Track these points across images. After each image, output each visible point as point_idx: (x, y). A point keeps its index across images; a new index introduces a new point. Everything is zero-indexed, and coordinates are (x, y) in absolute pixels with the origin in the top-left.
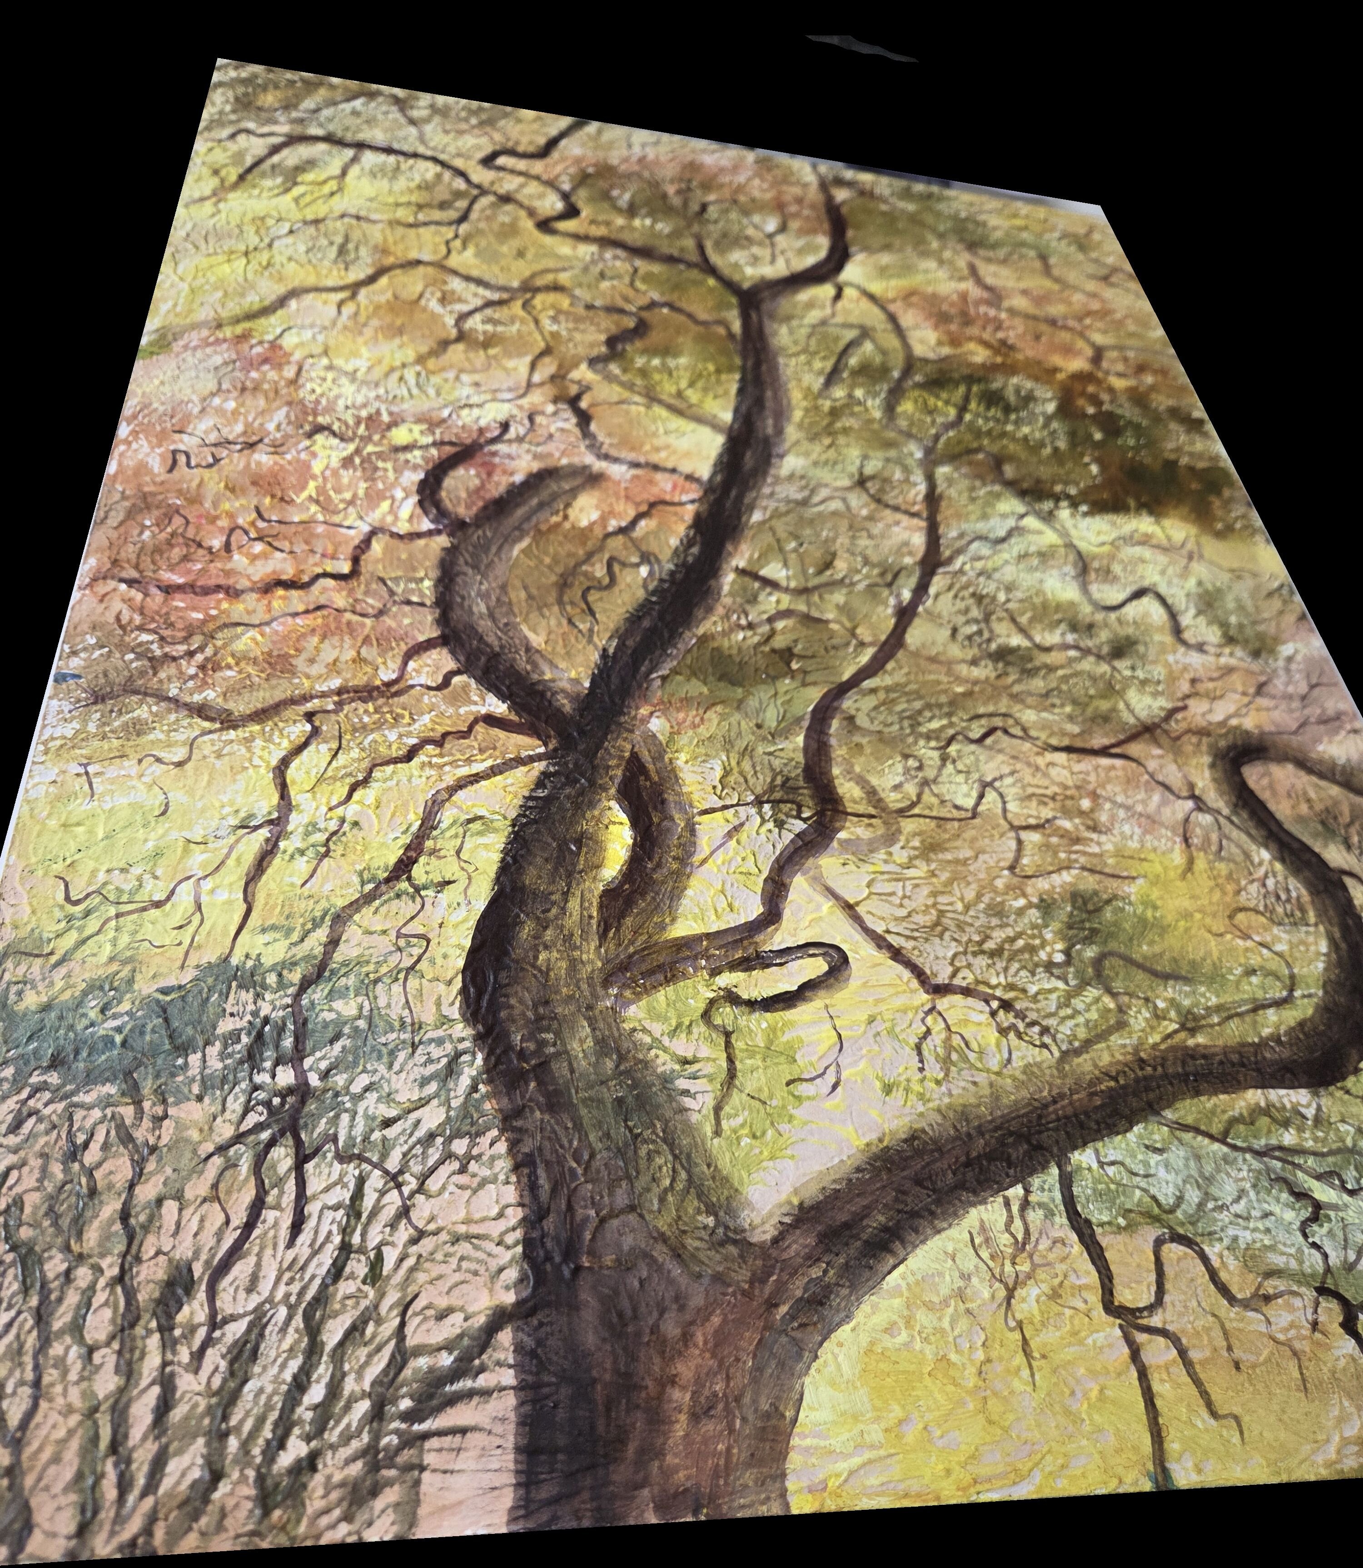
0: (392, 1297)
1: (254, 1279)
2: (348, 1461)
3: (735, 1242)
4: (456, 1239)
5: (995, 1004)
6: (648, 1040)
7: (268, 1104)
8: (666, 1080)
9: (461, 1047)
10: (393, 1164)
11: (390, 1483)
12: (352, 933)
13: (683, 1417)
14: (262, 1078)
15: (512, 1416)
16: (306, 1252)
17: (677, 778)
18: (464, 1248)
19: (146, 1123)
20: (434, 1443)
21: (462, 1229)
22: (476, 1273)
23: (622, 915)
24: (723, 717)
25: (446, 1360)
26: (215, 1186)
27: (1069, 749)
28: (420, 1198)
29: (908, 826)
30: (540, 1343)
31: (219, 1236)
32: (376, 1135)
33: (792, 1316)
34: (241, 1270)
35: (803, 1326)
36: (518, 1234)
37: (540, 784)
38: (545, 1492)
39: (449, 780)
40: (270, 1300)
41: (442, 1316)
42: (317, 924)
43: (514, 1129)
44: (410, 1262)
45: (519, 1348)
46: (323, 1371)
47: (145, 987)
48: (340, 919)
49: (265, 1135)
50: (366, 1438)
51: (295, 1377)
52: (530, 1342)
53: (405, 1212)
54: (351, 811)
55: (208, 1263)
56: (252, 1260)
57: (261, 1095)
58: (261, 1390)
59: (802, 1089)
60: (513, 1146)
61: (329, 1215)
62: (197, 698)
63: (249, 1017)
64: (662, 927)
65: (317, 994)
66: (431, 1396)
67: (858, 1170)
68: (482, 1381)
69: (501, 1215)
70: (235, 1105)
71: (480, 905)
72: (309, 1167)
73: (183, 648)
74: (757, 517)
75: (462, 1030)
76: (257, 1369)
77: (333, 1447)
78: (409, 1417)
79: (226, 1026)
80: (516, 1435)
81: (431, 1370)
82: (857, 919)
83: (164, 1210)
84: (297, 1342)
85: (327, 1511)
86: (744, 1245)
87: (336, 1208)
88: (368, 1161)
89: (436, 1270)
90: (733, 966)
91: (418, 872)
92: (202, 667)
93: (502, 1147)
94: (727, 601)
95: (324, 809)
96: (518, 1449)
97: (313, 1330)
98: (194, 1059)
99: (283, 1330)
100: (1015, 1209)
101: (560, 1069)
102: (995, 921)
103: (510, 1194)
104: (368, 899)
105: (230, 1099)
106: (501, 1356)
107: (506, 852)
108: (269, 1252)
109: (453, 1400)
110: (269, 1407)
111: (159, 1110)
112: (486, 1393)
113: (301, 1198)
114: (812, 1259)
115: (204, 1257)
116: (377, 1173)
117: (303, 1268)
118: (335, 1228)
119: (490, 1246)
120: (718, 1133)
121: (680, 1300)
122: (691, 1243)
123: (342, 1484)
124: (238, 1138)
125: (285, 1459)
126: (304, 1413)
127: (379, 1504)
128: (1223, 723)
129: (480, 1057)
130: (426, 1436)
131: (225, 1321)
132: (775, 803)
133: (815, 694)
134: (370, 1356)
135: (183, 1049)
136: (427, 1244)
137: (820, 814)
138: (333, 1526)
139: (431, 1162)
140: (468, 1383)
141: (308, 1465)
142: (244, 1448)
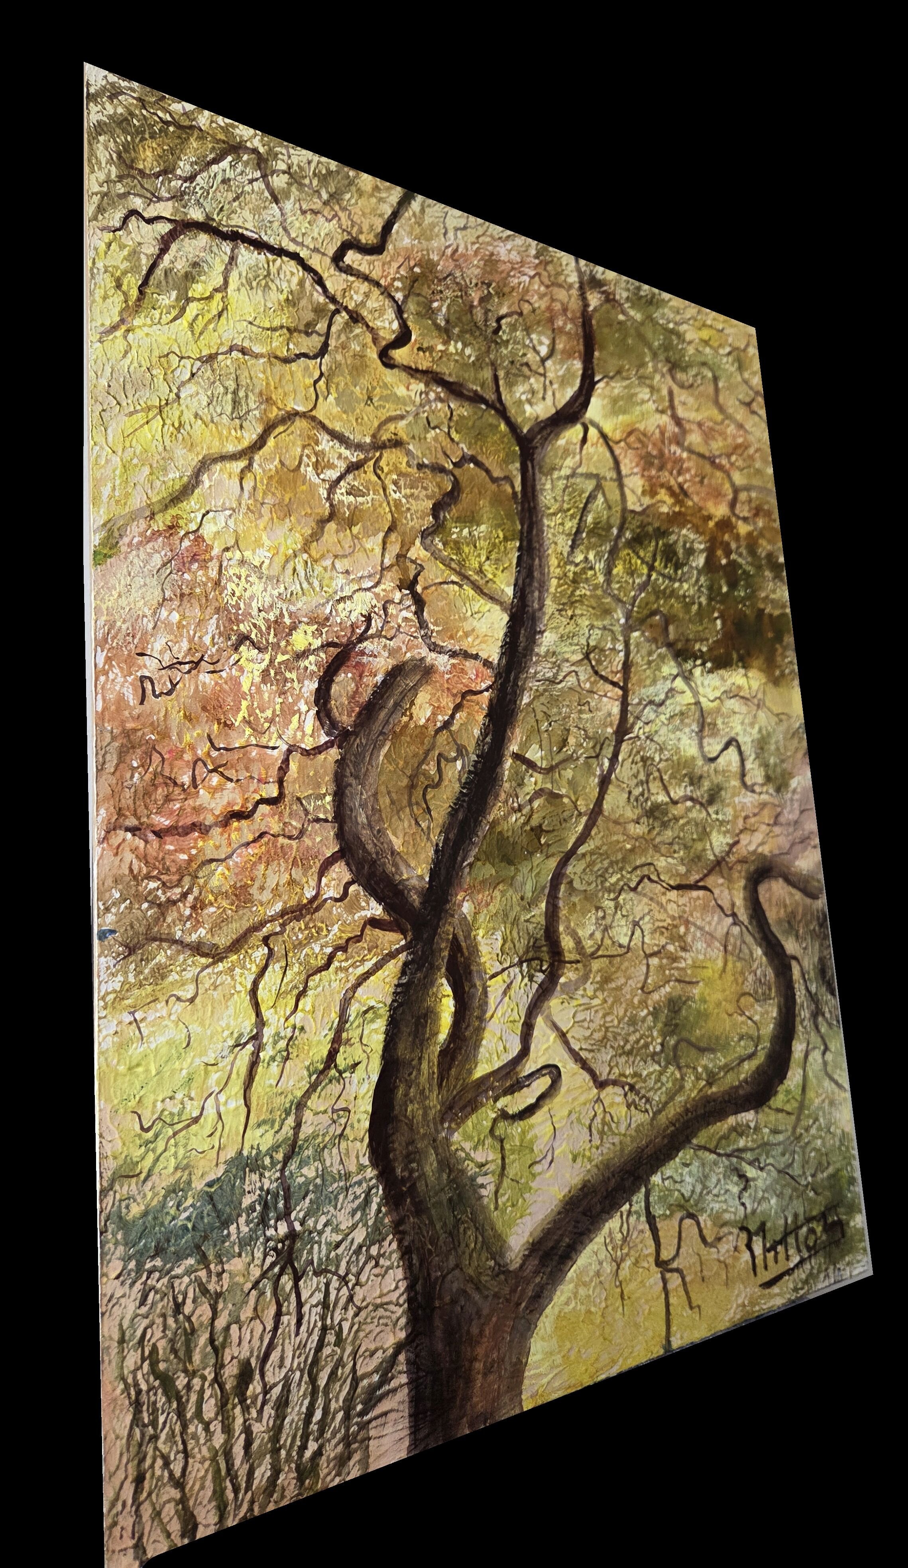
0: (349, 1350)
1: (282, 1359)
2: (336, 1446)
3: (504, 1272)
4: (377, 1307)
5: (627, 1088)
6: (463, 1155)
7: (275, 1249)
8: (473, 1179)
9: (371, 1183)
10: (342, 1272)
11: (356, 1451)
12: (308, 1115)
13: (480, 1376)
14: (270, 1232)
15: (407, 1399)
16: (305, 1335)
17: (478, 951)
18: (381, 1312)
19: (214, 1279)
20: (374, 1424)
21: (379, 1301)
22: (386, 1325)
23: (450, 1069)
24: (503, 893)
25: (376, 1378)
26: (255, 1309)
27: (678, 887)
28: (358, 1288)
29: (596, 965)
30: (417, 1356)
31: (261, 1339)
32: (333, 1254)
33: (526, 1308)
34: (275, 1356)
35: (531, 1311)
36: (405, 1296)
37: (403, 973)
38: (421, 1435)
39: (352, 980)
40: (291, 1370)
41: (372, 1354)
42: (288, 1113)
43: (400, 1232)
44: (356, 1327)
45: (408, 1362)
46: (320, 1401)
47: (199, 1185)
48: (300, 1105)
49: (276, 1270)
50: (343, 1431)
51: (308, 1409)
52: (412, 1356)
53: (351, 1299)
54: (299, 1017)
55: (258, 1357)
56: (279, 1348)
57: (271, 1244)
58: (293, 1421)
59: (537, 1168)
60: (400, 1242)
61: (314, 1310)
62: (194, 937)
63: (258, 1192)
64: (470, 1072)
65: (293, 1166)
66: (370, 1400)
67: (559, 1213)
68: (393, 1384)
69: (397, 1288)
70: (259, 1254)
71: (375, 1078)
72: (301, 1283)
73: (178, 890)
74: (526, 700)
75: (370, 1173)
76: (289, 1410)
77: (329, 1441)
78: (362, 1414)
79: (247, 1201)
80: (410, 1407)
81: (370, 1385)
82: (566, 1043)
83: (231, 1331)
84: (306, 1389)
85: (329, 1474)
86: (507, 1272)
87: (316, 1306)
88: (330, 1272)
89: (368, 1328)
90: (505, 1093)
91: (340, 1059)
92: (193, 908)
93: (394, 1245)
94: (506, 785)
95: (282, 1020)
96: (410, 1416)
97: (313, 1380)
98: (233, 1228)
99: (299, 1385)
100: (624, 1217)
101: (421, 1186)
102: (632, 1029)
103: (400, 1273)
104: (313, 1087)
105: (256, 1250)
106: (400, 1368)
107: (387, 1033)
108: (287, 1341)
109: (380, 1399)
110: (297, 1429)
111: (219, 1268)
112: (394, 1391)
113: (300, 1305)
114: (536, 1272)
115: (255, 1354)
116: (335, 1278)
117: (305, 1346)
118: (318, 1318)
119: (392, 1307)
120: (496, 1208)
121: (479, 1313)
122: (484, 1279)
123: (335, 1458)
124: (264, 1275)
125: (308, 1454)
126: (314, 1427)
127: (351, 1463)
128: (755, 851)
129: (381, 1188)
130: (370, 1421)
131: (271, 1388)
132: (529, 961)
133: (553, 863)
134: (341, 1386)
135: (226, 1224)
136: (363, 1314)
137: (551, 965)
138: (332, 1480)
139: (361, 1264)
140: (386, 1388)
141: (318, 1453)
142: (289, 1454)
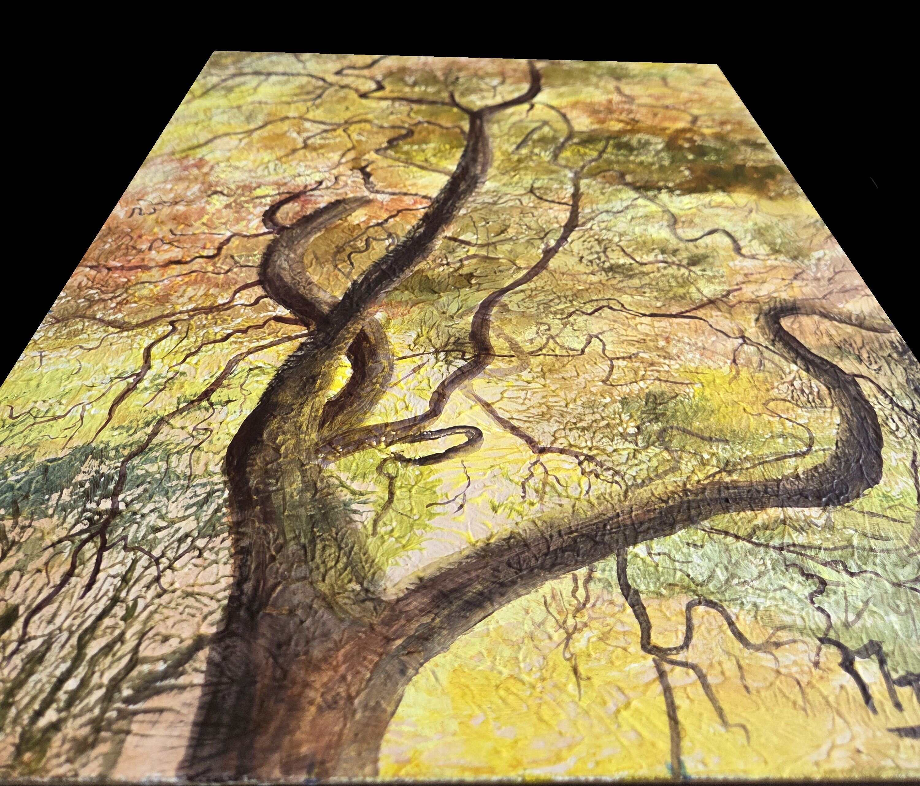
0: (137, 627)
1: (54, 615)
2: (82, 726)
3: (372, 600)
4: (186, 595)
5: (582, 458)
6: (337, 482)
7: (90, 519)
8: (346, 505)
9: (216, 487)
10: (156, 553)
11: (105, 740)
12: (165, 429)
13: (313, 709)
14: (91, 506)
15: (196, 703)
16: (91, 600)
17: (387, 341)
18: (190, 601)
19: (18, 530)
20: (140, 717)
21: (190, 590)
22: (193, 616)
23: (336, 414)
24: (422, 309)
25: (161, 666)
26: (46, 564)
27: (653, 315)
28: (169, 571)
29: (534, 361)
30: (224, 658)
31: (40, 591)
32: (151, 537)
33: (403, 647)
34: (48, 611)
35: (409, 653)
36: (227, 593)
37: (300, 349)
38: (206, 751)
39: (244, 350)
40: (60, 629)
41: (164, 640)
42: (147, 424)
43: (237, 533)
44: (152, 608)
45: (210, 662)
46: (81, 671)
47: (38, 459)
48: (162, 421)
49: (85, 536)
50: (97, 711)
51: (62, 674)
52: (217, 657)
53: (157, 579)
54: (182, 368)
55: (29, 606)
56: (55, 605)
57: (88, 514)
58: (40, 681)
59: (436, 509)
60: (236, 542)
61: (110, 580)
62: (112, 318)
63: (93, 473)
64: (361, 421)
65: (136, 461)
66: (146, 689)
67: (468, 557)
68: (182, 680)
69: (217, 582)
70: (71, 519)
71: (247, 412)
72: (106, 554)
73: (111, 295)
74: (463, 212)
75: (218, 478)
76: (41, 668)
77: (75, 717)
78: (128, 701)
79: (80, 478)
80: (197, 715)
81: (150, 673)
82: (492, 412)
83: (11, 577)
84: (69, 653)
85: (58, 755)
86: (378, 601)
87: (114, 577)
88: (142, 550)
89: (166, 612)
90: (402, 440)
91: (215, 396)
92: (118, 303)
93: (228, 543)
94: (437, 253)
95: (167, 368)
96: (195, 724)
97: (82, 645)
98: (55, 496)
99: (63, 646)
100: (580, 583)
101: (277, 500)
102: (587, 411)
103: (228, 569)
104: (179, 411)
105: (70, 516)
106: (197, 665)
107: (270, 385)
108: (67, 601)
109: (159, 692)
110: (41, 691)
111: (27, 523)
112: (182, 688)
113: (97, 570)
114: (423, 612)
115: (28, 602)
116: (146, 557)
117: (86, 611)
118: (111, 589)
119: (206, 600)
120: (374, 535)
121: (326, 635)
122: (340, 600)
123: (74, 739)
124: (67, 538)
125: (42, 722)
126: (62, 696)
127: (94, 753)
129: (227, 492)
130: (135, 713)
131: (30, 639)
132: (448, 352)
133: (483, 296)
134: (112, 663)
135: (51, 492)
136: (166, 598)
137: (477, 356)
138: (60, 765)
139: (181, 552)
140: (172, 681)
141: (55, 727)
142: (19, 715)
